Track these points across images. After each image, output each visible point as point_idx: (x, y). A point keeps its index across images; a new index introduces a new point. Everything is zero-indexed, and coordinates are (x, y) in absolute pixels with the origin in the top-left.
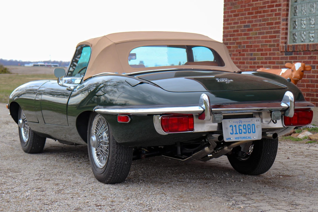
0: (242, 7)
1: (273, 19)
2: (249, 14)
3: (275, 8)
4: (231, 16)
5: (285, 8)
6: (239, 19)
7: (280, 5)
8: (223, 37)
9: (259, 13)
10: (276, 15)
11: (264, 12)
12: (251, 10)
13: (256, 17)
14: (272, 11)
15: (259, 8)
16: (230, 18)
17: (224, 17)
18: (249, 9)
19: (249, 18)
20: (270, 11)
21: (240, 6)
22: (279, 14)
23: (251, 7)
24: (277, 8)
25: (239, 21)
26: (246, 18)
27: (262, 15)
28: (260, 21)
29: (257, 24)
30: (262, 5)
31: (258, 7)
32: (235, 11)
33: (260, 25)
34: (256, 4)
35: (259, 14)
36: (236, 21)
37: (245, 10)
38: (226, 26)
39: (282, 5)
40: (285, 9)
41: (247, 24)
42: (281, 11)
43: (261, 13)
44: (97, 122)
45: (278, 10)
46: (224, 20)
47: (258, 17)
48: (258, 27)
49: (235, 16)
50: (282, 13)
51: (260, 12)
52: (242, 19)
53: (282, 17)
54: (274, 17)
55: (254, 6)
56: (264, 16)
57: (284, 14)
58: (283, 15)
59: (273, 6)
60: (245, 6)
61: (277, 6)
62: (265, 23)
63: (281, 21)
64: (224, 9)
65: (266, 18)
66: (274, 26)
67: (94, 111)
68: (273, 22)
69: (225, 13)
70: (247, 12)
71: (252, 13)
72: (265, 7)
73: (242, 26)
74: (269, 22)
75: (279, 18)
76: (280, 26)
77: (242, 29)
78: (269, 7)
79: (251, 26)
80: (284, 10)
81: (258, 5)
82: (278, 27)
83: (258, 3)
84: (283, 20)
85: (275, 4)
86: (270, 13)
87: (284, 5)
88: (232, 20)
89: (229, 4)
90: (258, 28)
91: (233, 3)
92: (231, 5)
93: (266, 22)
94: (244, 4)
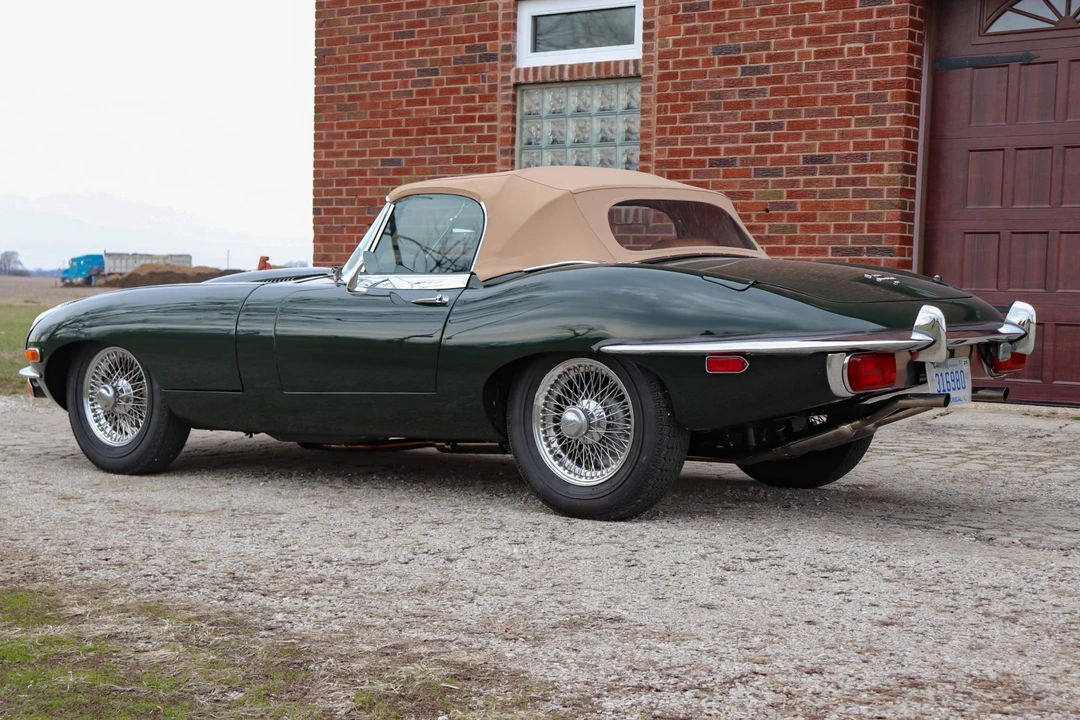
0: (373, 115)
1: (474, 149)
2: (396, 133)
3: (477, 124)
4: (341, 136)
5: (509, 124)
6: (366, 144)
7: (493, 118)
8: (314, 186)
9: (429, 133)
10: (480, 139)
11: (445, 131)
12: (403, 123)
13: (421, 142)
14: (468, 130)
15: (428, 121)
16: (336, 141)
17: (317, 137)
18: (399, 123)
19: (399, 143)
20: (463, 129)
21: (368, 113)
22: (492, 139)
23: (404, 119)
24: (486, 124)
25: (368, 150)
26: (387, 143)
27: (438, 138)
28: (434, 151)
29: (425, 159)
30: (437, 115)
31: (425, 119)
32: (352, 125)
33: (432, 161)
34: (417, 111)
35: (430, 136)
36: (357, 149)
37: (385, 124)
38: (323, 159)
39: (499, 119)
40: (508, 127)
41: (391, 157)
42: (496, 131)
43: (435, 133)
44: (556, 378)
45: (486, 128)
46: (317, 146)
47: (427, 142)
48: (428, 166)
49: (352, 135)
50: (499, 135)
51: (434, 131)
52: (376, 144)
53: (501, 145)
54: (475, 143)
55: (414, 115)
56: (445, 141)
57: (508, 138)
58: (504, 141)
59: (472, 119)
60: (384, 115)
61: (482, 119)
62: (448, 158)
63: (497, 153)
64: (316, 118)
65: (450, 145)
66: (476, 164)
67: (599, 350)
68: (474, 157)
69: (317, 127)
70: (391, 129)
71: (407, 133)
72: (448, 119)
73: (377, 160)
74: (462, 154)
75: (492, 148)
76: (494, 166)
77: (375, 167)
78: (459, 120)
79: (403, 161)
80: (505, 130)
81: (424, 115)
82: (489, 167)
83: (426, 111)
84: (504, 152)
85: (477, 114)
86: (463, 135)
87: (505, 119)
88: (345, 145)
89: (331, 108)
90: (427, 168)
91: (345, 105)
92: (339, 109)
93: (452, 155)
94: (380, 109)
